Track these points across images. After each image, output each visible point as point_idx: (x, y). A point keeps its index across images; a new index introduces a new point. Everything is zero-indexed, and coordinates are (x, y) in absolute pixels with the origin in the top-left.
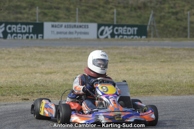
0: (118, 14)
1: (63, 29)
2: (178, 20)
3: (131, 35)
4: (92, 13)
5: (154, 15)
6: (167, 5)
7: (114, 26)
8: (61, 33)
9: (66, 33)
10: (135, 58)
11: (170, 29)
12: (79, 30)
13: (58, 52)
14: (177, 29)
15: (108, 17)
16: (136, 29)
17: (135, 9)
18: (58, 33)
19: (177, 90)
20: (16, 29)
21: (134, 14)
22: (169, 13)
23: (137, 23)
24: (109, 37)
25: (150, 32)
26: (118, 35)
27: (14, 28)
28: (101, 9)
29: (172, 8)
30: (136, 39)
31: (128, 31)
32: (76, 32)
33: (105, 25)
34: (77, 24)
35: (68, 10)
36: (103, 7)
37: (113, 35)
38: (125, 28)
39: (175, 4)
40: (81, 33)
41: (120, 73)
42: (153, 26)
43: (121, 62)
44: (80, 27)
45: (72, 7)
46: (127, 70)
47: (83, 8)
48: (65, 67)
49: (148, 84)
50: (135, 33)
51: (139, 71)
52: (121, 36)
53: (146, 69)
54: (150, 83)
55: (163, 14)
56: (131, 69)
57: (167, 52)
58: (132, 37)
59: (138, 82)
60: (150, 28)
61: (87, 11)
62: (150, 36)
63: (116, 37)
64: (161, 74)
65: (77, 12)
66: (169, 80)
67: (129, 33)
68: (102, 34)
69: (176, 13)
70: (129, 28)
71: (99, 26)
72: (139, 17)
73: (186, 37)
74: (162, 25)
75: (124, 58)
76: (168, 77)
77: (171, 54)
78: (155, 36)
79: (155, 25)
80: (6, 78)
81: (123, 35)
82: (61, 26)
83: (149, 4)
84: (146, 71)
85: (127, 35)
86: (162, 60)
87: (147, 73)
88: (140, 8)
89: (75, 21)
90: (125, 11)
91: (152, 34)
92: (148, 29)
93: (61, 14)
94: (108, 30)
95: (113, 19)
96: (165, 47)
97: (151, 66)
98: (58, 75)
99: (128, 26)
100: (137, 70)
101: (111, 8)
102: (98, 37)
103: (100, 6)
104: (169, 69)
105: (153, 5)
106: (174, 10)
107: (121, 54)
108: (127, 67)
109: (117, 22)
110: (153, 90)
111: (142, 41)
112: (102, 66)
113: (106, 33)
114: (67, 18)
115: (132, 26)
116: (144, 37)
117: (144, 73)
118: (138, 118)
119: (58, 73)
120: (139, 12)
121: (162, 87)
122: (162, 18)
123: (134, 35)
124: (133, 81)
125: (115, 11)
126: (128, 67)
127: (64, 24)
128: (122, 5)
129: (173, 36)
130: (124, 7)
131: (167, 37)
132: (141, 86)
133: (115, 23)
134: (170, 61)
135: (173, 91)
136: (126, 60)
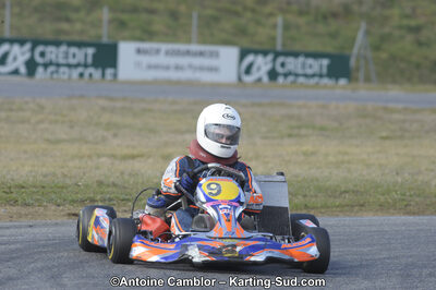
0: (287, 27)
1: (162, 59)
2: (420, 44)
3: (313, 76)
4: (227, 25)
5: (367, 33)
6: (396, 12)
7: (277, 54)
8: (156, 67)
9: (167, 68)
10: (322, 129)
11: (403, 65)
12: (197, 61)
13: (150, 111)
14: (418, 66)
15: (262, 34)
16: (325, 62)
17: (325, 17)
18: (150, 67)
19: (417, 204)
20: (57, 57)
21: (321, 28)
22: (400, 27)
23: (329, 49)
24: (265, 79)
25: (358, 69)
26: (286, 75)
27: (53, 53)
28: (249, 15)
29: (407, 17)
30: (325, 86)
31: (307, 66)
32: (190, 66)
33: (256, 52)
34: (194, 47)
35: (174, 15)
36: (253, 11)
37: (273, 75)
38: (301, 59)
39: (414, 9)
40: (201, 69)
41: (289, 161)
42: (365, 58)
43: (290, 136)
44: (201, 54)
45: (183, 8)
46: (305, 154)
47: (209, 12)
48: (166, 144)
49: (351, 187)
50: (325, 71)
51: (331, 158)
52: (291, 78)
53: (346, 153)
54: (355, 186)
55: (387, 30)
56: (313, 153)
57: (396, 116)
58: (316, 79)
59: (328, 183)
60: (358, 60)
61: (216, 19)
62: (357, 80)
63: (281, 80)
64: (380, 165)
65: (195, 22)
66: (400, 180)
67: (309, 71)
68: (248, 71)
69: (416, 30)
70: (310, 61)
71: (243, 54)
72: (333, 36)
74: (384, 55)
75: (299, 127)
76: (397, 174)
77: (404, 121)
78: (368, 79)
79: (370, 54)
80: (33, 166)
81: (297, 75)
82: (158, 52)
83: (355, 8)
84: (346, 158)
85: (306, 76)
86: (384, 134)
87: (349, 162)
88: (335, 15)
89: (189, 41)
90: (302, 21)
91: (361, 75)
92: (353, 62)
93: (159, 24)
94: (262, 64)
95: (273, 39)
96: (391, 105)
97: (357, 146)
98: (151, 160)
99: (308, 55)
100: (327, 155)
101: (271, 15)
102: (240, 79)
103: (245, 8)
104: (397, 154)
105: (364, 9)
106: (413, 23)
107: (291, 117)
108: (304, 148)
109: (284, 45)
110: (362, 202)
111: (338, 92)
112: (224, 141)
113: (259, 69)
114: (171, 35)
115: (316, 56)
116: (343, 82)
117: (343, 162)
118: (276, 254)
119: (149, 157)
120: (334, 25)
121: (383, 195)
122: (384, 38)
123: (321, 76)
124: (317, 180)
125: (279, 20)
126: (308, 147)
127: (164, 47)
128: (295, 7)
129: (409, 80)
130: (301, 13)
131: (394, 82)
132: (336, 191)
133: (279, 48)
134: (402, 137)
135: (406, 206)
136: (303, 131)
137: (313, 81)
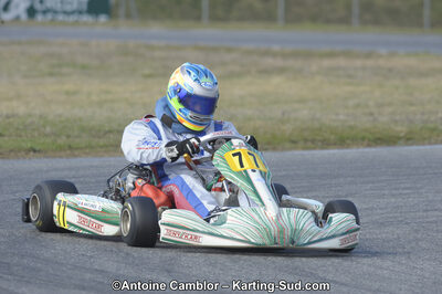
3: (73, 13)
10: (84, 67)
24: (24, 16)
25: (117, 6)
26: (45, 12)
37: (31, 12)
41: (51, 101)
43: (51, 75)
46: (67, 93)
49: (116, 127)
50: (85, 7)
51: (94, 98)
52: (49, 16)
53: (109, 92)
54: (119, 125)
56: (75, 93)
58: (75, 17)
59: (92, 123)
62: (117, 16)
63: (39, 17)
64: (145, 104)
68: (6, 8)
73: (198, 18)
75: (60, 66)
77: (166, 59)
78: (128, 16)
81: (55, 12)
84: (109, 97)
85: (65, 13)
86: (147, 72)
91: (122, 11)
96: (153, 42)
100: (89, 94)
107: (51, 55)
108: (66, 87)
111: (98, 28)
116: (103, 18)
117: (106, 101)
123: (80, 12)
124: (81, 120)
129: (170, 16)
131: (155, 18)
132: (100, 131)
136: (65, 70)
137: (72, 18)
